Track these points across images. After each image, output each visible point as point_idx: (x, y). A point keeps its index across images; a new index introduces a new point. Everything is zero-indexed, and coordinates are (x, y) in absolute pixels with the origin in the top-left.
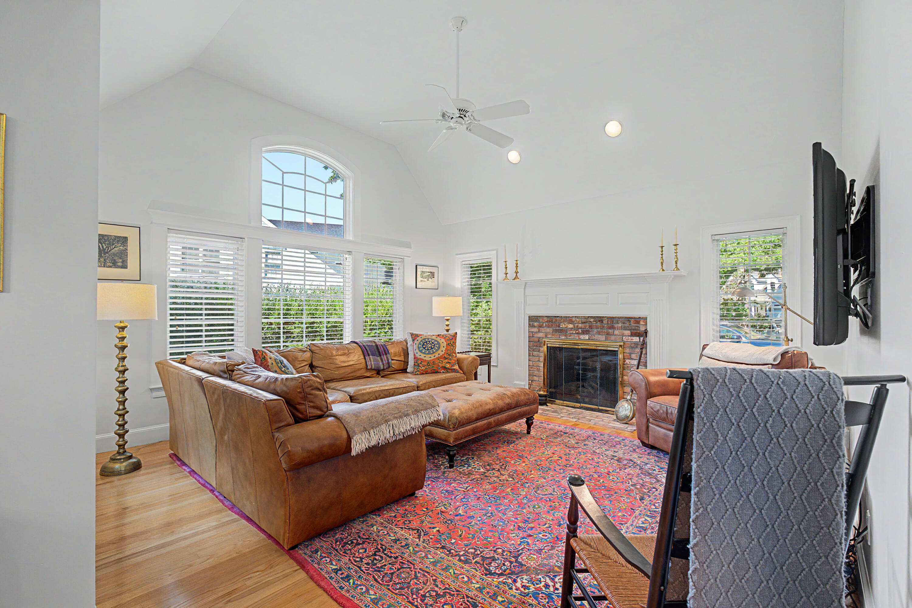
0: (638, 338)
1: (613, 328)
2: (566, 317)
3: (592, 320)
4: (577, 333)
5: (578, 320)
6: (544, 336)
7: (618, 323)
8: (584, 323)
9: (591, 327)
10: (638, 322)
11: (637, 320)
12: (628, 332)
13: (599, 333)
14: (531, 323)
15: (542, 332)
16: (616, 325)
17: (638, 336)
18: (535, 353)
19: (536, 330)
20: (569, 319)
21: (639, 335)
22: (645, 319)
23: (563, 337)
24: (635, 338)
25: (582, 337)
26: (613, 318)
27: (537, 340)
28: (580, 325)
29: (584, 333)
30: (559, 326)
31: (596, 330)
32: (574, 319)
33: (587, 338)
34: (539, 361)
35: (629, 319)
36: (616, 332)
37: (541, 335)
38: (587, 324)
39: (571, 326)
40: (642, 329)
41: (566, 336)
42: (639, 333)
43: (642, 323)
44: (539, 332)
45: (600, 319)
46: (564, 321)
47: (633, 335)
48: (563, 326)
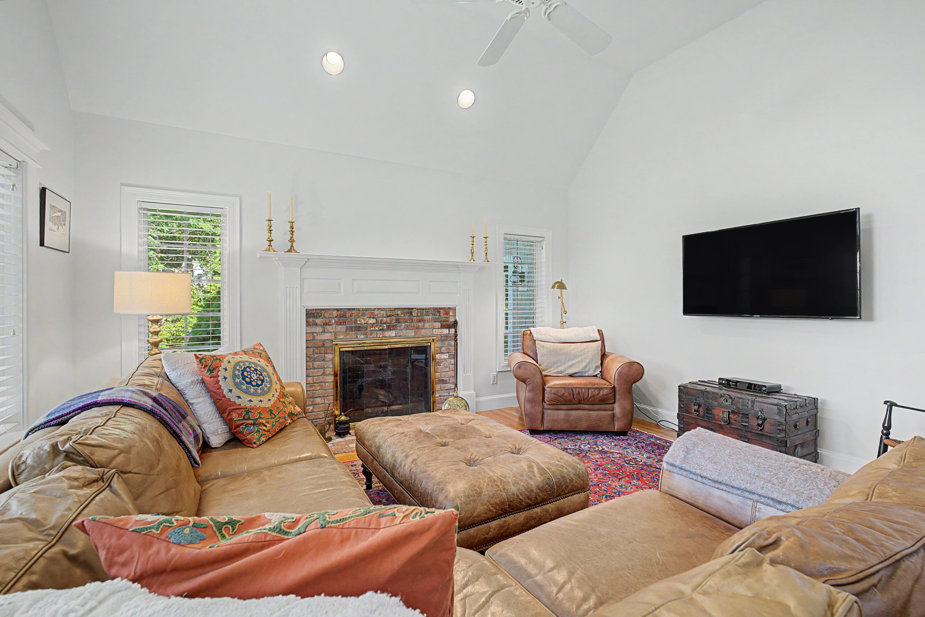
0: (448, 330)
1: (422, 320)
2: (367, 310)
3: (399, 312)
4: (381, 330)
5: (382, 312)
6: (333, 338)
7: (427, 315)
8: (390, 316)
9: (398, 321)
10: (447, 313)
11: (447, 311)
12: (438, 325)
13: (407, 328)
14: (311, 320)
15: (328, 332)
16: (426, 318)
17: (447, 328)
18: (317, 364)
19: (319, 329)
20: (370, 312)
21: (449, 327)
22: (454, 309)
23: (362, 337)
24: (444, 330)
25: (387, 334)
26: (423, 309)
27: (320, 344)
28: (385, 319)
29: (389, 328)
30: (356, 322)
31: (403, 325)
32: (376, 312)
33: (394, 335)
34: (324, 374)
35: (437, 310)
36: (427, 325)
37: (327, 336)
38: (393, 317)
39: (372, 321)
40: (452, 320)
41: (365, 334)
42: (448, 325)
43: (451, 314)
44: (324, 332)
45: (410, 311)
46: (363, 315)
47: (442, 327)
48: (361, 321)
